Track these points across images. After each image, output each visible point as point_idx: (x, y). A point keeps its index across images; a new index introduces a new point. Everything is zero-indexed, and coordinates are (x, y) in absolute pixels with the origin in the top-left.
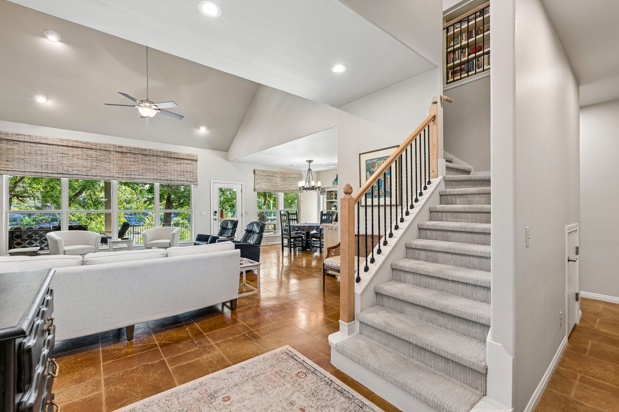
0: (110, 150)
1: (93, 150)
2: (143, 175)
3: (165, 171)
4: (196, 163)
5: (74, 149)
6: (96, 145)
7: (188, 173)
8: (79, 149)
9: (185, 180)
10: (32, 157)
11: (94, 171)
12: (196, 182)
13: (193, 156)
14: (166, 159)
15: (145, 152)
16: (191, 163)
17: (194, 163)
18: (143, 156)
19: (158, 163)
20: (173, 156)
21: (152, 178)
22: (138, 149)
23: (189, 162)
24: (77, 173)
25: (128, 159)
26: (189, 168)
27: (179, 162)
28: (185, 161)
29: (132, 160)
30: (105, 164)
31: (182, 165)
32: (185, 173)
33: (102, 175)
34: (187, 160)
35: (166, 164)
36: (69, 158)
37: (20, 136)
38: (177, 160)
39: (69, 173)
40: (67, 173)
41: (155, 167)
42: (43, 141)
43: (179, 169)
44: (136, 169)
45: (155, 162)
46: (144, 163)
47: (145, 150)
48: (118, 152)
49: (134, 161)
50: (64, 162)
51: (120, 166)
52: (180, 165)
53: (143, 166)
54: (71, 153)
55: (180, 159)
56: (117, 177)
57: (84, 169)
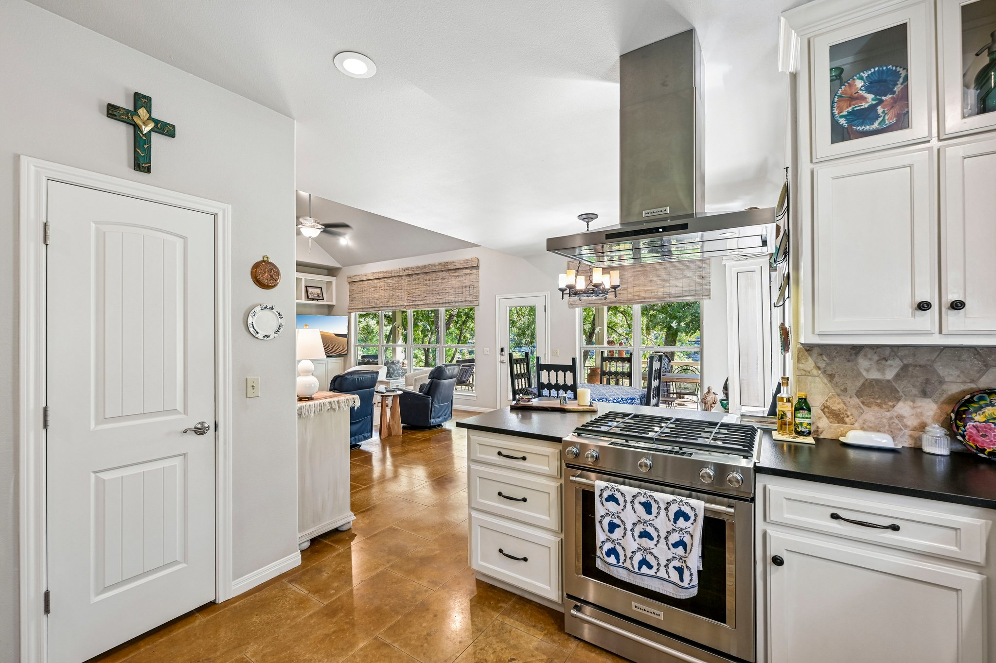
0: (401, 275)
1: (391, 279)
2: (424, 300)
3: (443, 291)
4: (478, 270)
5: (381, 281)
6: (391, 272)
7: (468, 289)
8: (383, 280)
9: (463, 299)
10: (361, 295)
11: (391, 301)
12: (476, 301)
13: (471, 260)
14: (444, 274)
15: (425, 270)
16: (470, 272)
17: (475, 271)
18: (425, 275)
19: (437, 281)
20: (450, 267)
21: (432, 301)
22: (420, 267)
23: (468, 271)
24: (382, 305)
25: (414, 283)
26: (467, 280)
27: (457, 274)
28: (465, 271)
29: (416, 282)
30: (398, 292)
31: (460, 278)
32: (464, 290)
33: (396, 304)
34: (466, 268)
35: (444, 281)
36: (378, 291)
37: (355, 277)
38: (456, 272)
39: (378, 306)
40: (376, 306)
41: (434, 287)
42: (365, 278)
43: (457, 285)
44: (419, 294)
45: (434, 280)
46: (426, 285)
47: (425, 267)
48: (407, 275)
49: (418, 284)
50: (375, 296)
51: (408, 293)
52: (458, 279)
53: (424, 288)
54: (378, 285)
55: (459, 269)
56: (406, 306)
57: (385, 301)
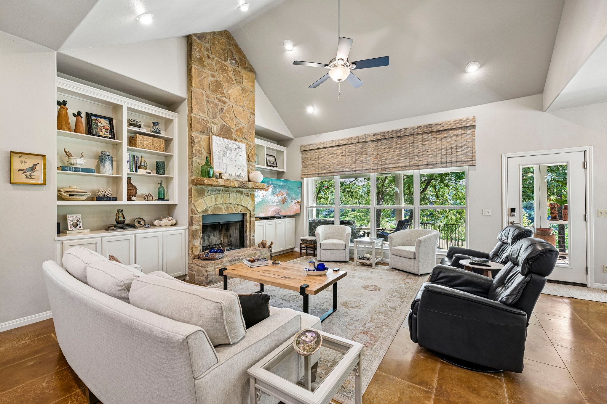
0: (367, 140)
1: (353, 145)
2: (397, 163)
3: (424, 153)
4: (473, 130)
5: (341, 147)
6: (355, 138)
7: (460, 149)
8: (343, 147)
9: (453, 160)
10: (316, 161)
11: (354, 166)
12: (473, 161)
13: (467, 120)
14: (425, 136)
15: (399, 134)
16: (463, 132)
17: (469, 131)
18: (398, 139)
19: (414, 144)
20: (434, 129)
21: (408, 164)
22: (392, 131)
23: (460, 132)
24: (342, 170)
25: (383, 147)
26: (460, 141)
27: (444, 135)
28: (454, 132)
29: (386, 146)
30: (363, 157)
31: (449, 139)
32: (454, 150)
33: (360, 169)
34: (457, 129)
35: (426, 143)
36: (337, 157)
37: (311, 146)
38: (441, 134)
39: (337, 171)
40: (335, 171)
41: (411, 150)
42: (322, 146)
43: (444, 147)
44: (390, 157)
45: (411, 143)
46: (400, 148)
47: (399, 131)
48: (373, 141)
49: (389, 148)
50: (334, 162)
51: (375, 157)
52: (445, 140)
53: (398, 151)
54: (338, 152)
55: (446, 130)
56: (373, 169)
57: (347, 165)
